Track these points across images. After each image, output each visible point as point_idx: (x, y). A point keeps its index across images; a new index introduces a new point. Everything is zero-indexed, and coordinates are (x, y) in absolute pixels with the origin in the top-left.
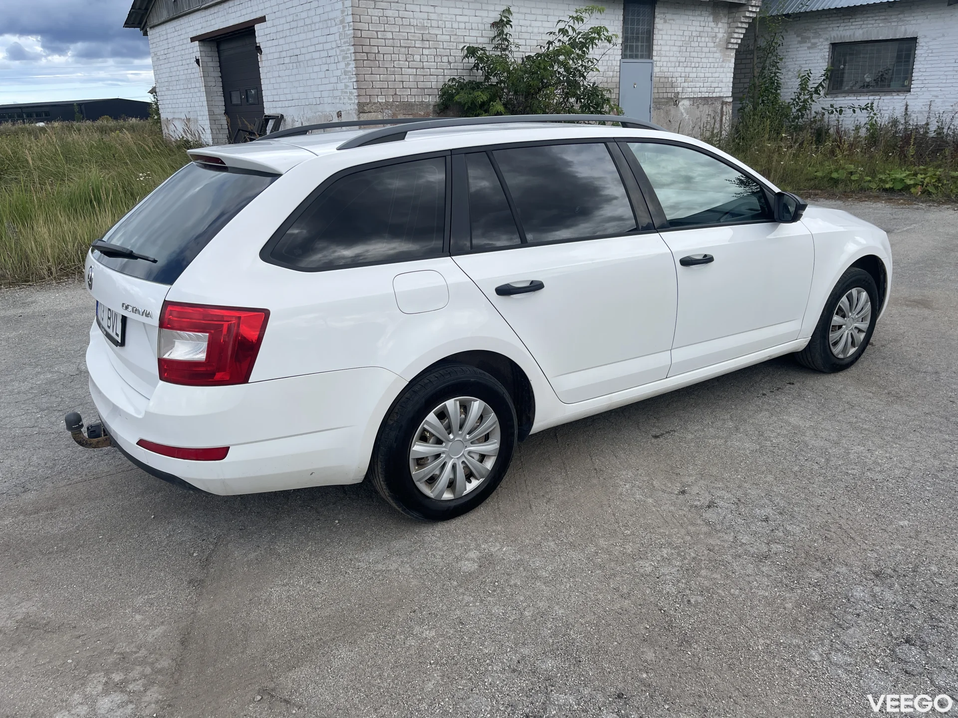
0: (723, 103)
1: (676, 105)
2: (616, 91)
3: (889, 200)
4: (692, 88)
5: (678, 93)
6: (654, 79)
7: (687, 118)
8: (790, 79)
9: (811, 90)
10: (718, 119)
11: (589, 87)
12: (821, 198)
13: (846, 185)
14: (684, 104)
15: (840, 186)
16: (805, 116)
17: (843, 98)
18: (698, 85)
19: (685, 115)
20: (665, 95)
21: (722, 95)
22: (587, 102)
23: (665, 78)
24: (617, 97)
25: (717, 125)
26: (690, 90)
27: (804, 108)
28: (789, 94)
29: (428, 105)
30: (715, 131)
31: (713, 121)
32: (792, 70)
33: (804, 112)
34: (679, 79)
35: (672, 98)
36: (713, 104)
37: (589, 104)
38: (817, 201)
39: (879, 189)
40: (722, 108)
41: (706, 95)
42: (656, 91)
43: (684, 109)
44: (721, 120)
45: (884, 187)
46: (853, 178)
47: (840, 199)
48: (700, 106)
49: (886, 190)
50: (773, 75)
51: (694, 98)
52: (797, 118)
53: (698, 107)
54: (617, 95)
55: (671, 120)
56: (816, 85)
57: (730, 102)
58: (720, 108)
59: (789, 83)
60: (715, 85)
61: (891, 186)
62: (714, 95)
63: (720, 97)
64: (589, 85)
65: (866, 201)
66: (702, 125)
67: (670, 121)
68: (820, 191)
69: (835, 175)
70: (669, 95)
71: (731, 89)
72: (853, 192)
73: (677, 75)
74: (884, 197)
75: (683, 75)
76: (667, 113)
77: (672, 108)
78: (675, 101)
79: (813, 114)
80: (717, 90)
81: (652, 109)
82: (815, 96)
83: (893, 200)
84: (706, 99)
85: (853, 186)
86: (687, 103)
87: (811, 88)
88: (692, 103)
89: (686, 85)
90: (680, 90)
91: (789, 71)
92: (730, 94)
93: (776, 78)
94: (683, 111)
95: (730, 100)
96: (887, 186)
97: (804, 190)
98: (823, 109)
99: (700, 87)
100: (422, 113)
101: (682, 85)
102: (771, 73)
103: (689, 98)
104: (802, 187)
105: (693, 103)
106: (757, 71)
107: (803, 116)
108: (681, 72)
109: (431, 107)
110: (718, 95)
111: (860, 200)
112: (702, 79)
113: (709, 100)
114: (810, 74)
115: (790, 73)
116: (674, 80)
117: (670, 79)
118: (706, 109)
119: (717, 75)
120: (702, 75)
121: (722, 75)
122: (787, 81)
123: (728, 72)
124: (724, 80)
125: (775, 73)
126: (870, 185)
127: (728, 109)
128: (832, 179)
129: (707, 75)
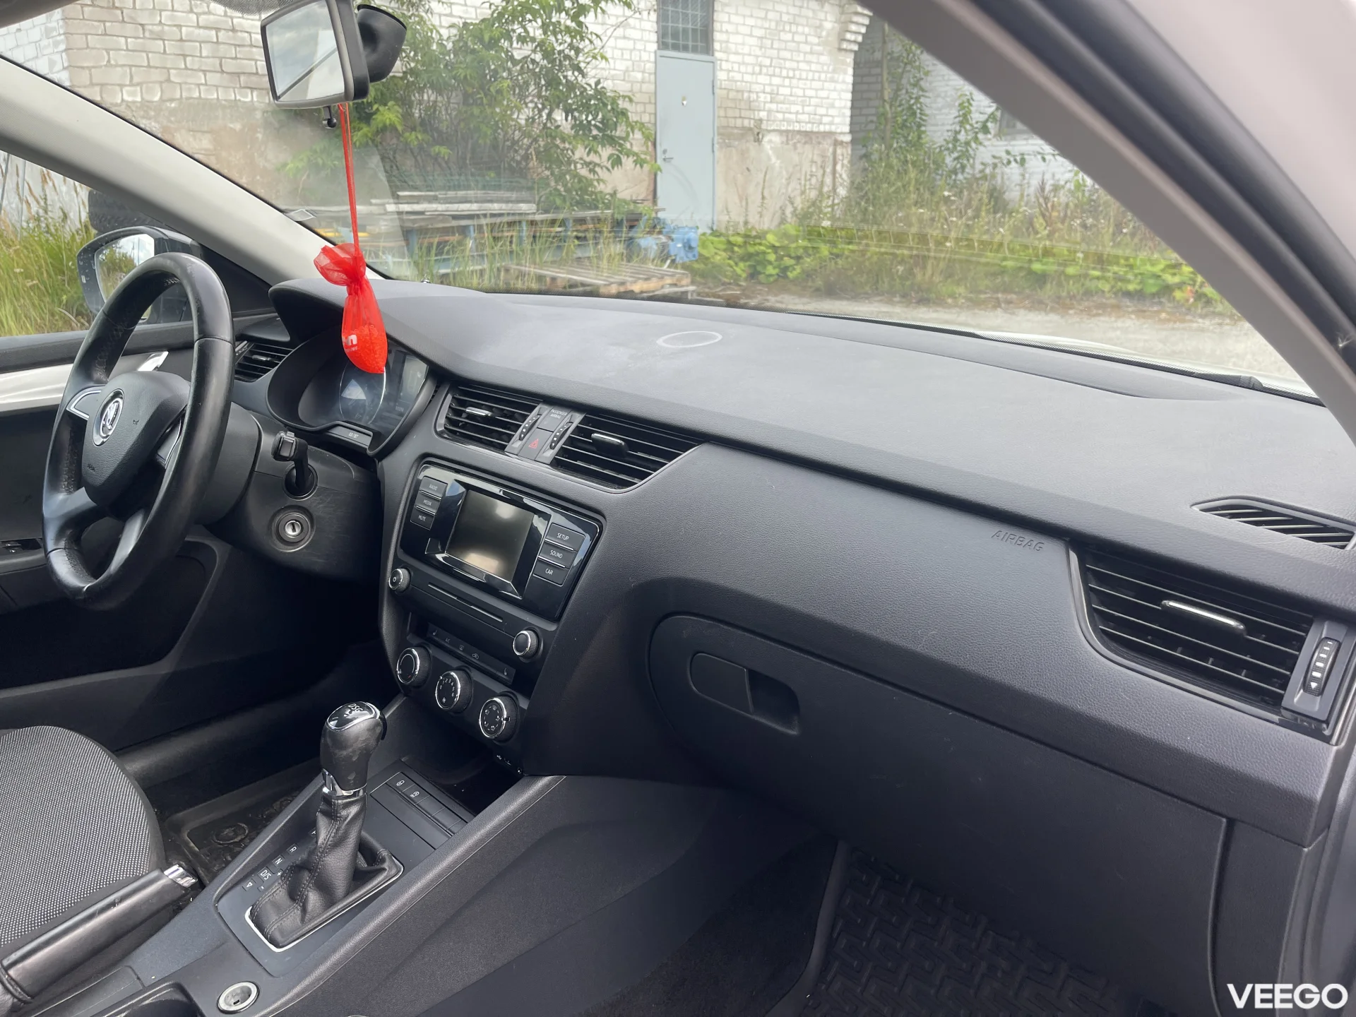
0: (837, 143)
1: (758, 140)
2: (650, 108)
3: (1141, 313)
4: (784, 113)
5: (761, 120)
6: (717, 91)
7: (777, 165)
8: (940, 109)
9: (975, 126)
10: (829, 170)
11: (589, 88)
12: (1020, 308)
13: (1060, 285)
14: (771, 141)
15: (1048, 286)
16: (968, 170)
17: (1024, 142)
18: (794, 108)
19: (774, 159)
20: (739, 123)
21: (833, 128)
22: (586, 119)
23: (738, 91)
24: (653, 121)
25: (828, 180)
26: (780, 116)
27: (965, 155)
28: (939, 134)
29: (250, 108)
30: (825, 189)
31: (821, 172)
32: (943, 95)
33: (965, 162)
34: (762, 95)
35: (750, 129)
36: (819, 143)
37: (589, 122)
38: (1013, 314)
39: (1115, 294)
40: (834, 153)
41: (808, 128)
42: (722, 113)
43: (772, 148)
44: (834, 172)
45: (1124, 289)
46: (1071, 270)
47: (1053, 310)
48: (799, 145)
49: (1128, 294)
50: (912, 101)
51: (787, 132)
52: (955, 172)
53: (795, 148)
54: (653, 116)
55: (751, 168)
56: (983, 118)
57: (846, 143)
58: (831, 150)
59: (938, 117)
60: (822, 111)
61: (1138, 287)
62: (822, 128)
63: (831, 133)
64: (590, 85)
65: (1098, 315)
66: (803, 178)
67: (748, 169)
68: (1014, 296)
69: (1037, 267)
70: (746, 123)
71: (848, 120)
72: (1072, 297)
73: (757, 88)
74: (1128, 307)
75: (768, 89)
76: (743, 154)
77: (752, 146)
78: (757, 134)
79: (979, 167)
80: (825, 120)
81: (716, 146)
82: (981, 136)
83: (1147, 313)
84: (808, 136)
85: (1073, 287)
86: (776, 138)
87: (977, 122)
88: (784, 139)
89: (773, 106)
90: (763, 115)
91: (938, 96)
92: (847, 129)
93: (919, 106)
94: (770, 152)
95: (848, 138)
96: (1131, 287)
97: (986, 293)
98: (994, 157)
99: (797, 113)
100: (238, 126)
101: (768, 106)
102: (911, 98)
103: (780, 132)
104: (982, 288)
105: (787, 140)
106: (887, 94)
107: (963, 167)
108: (764, 85)
109: (258, 115)
110: (827, 128)
111: (1088, 312)
112: (800, 99)
113: (814, 137)
114: (971, 102)
115: (939, 100)
116: (753, 96)
117: (746, 95)
118: (809, 152)
119: (823, 94)
120: (800, 93)
121: (834, 95)
122: (934, 112)
123: (843, 91)
124: (837, 104)
125: (917, 99)
126: (1100, 286)
127: (844, 154)
128: (1031, 272)
129: (809, 93)
